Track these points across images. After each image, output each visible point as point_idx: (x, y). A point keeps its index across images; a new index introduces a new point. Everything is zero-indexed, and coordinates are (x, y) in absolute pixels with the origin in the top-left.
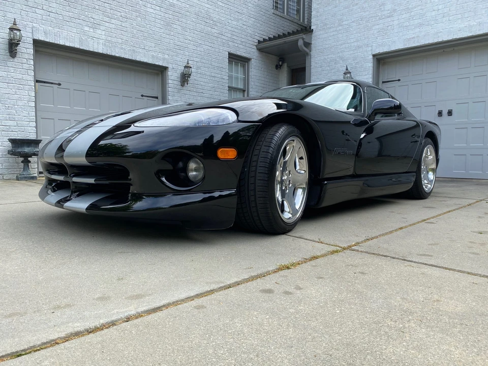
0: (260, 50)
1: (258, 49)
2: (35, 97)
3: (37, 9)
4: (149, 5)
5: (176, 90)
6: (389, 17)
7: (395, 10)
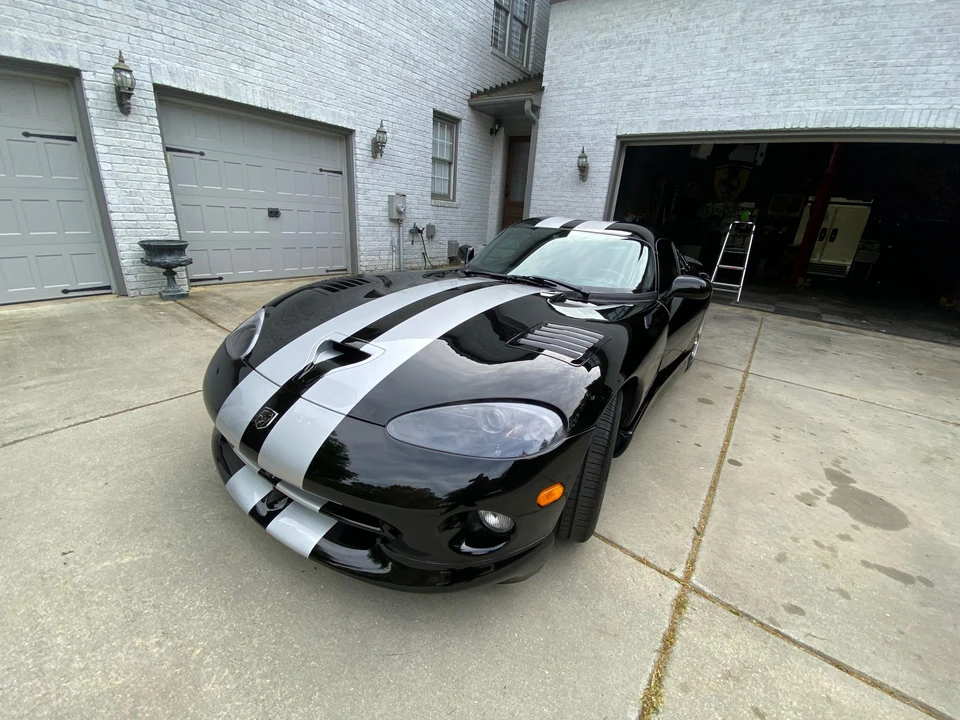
0: (473, 107)
1: (470, 105)
2: (169, 176)
3: (153, 33)
4: (325, 31)
5: (366, 164)
6: (645, 86)
7: (654, 78)
